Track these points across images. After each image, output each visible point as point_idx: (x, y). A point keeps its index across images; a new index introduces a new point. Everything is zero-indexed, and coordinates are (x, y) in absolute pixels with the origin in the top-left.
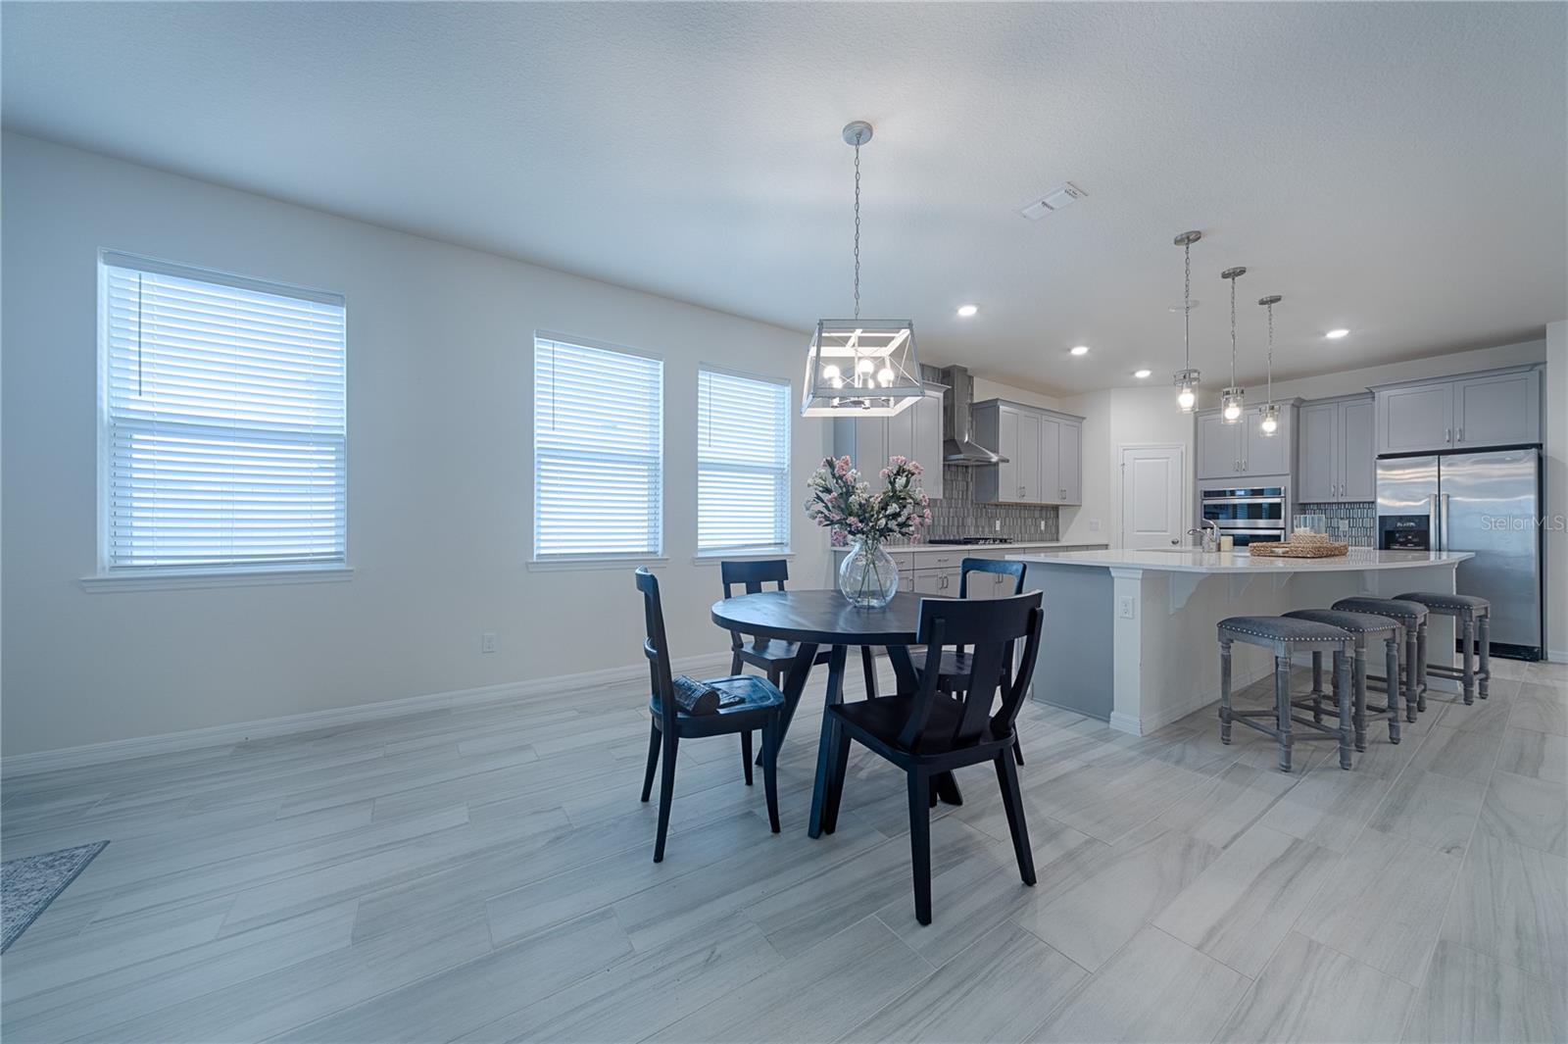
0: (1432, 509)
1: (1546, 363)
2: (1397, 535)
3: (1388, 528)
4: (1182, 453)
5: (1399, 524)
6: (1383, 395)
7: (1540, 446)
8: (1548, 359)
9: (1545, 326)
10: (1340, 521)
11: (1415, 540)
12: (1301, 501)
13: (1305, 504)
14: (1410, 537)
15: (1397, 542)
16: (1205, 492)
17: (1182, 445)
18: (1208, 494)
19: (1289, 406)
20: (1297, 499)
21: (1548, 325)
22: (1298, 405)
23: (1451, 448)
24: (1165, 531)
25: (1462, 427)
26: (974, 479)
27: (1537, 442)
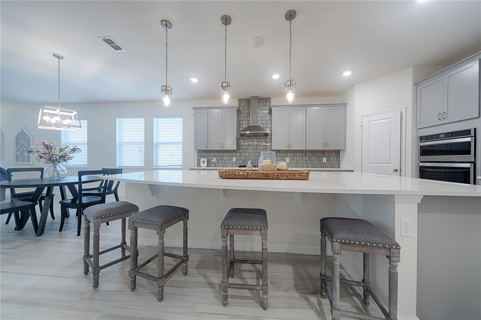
4: (402, 113)
17: (402, 109)
19: (477, 61)
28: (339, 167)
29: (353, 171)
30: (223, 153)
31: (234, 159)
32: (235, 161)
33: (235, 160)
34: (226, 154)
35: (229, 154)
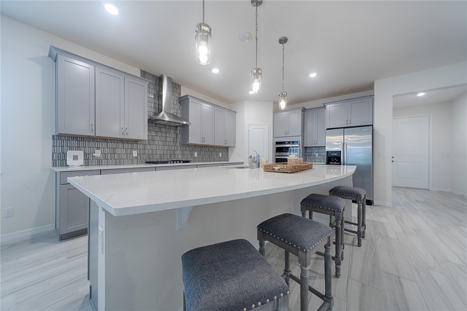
0: (342, 149)
1: (374, 95)
2: (332, 158)
3: (329, 156)
4: (269, 127)
5: (332, 154)
6: (328, 106)
7: (372, 125)
8: (375, 94)
9: (374, 82)
10: (316, 154)
11: (337, 160)
12: (305, 146)
13: (306, 147)
14: (335, 159)
15: (331, 161)
16: (276, 142)
17: (269, 124)
18: (278, 143)
19: (301, 110)
20: (304, 145)
21: (375, 81)
22: (304, 110)
23: (347, 126)
24: (263, 157)
25: (350, 118)
26: (181, 133)
27: (371, 124)
28: (228, 160)
29: (243, 163)
30: (114, 142)
31: (135, 153)
32: (137, 156)
33: (137, 154)
34: (120, 145)
35: (126, 145)
